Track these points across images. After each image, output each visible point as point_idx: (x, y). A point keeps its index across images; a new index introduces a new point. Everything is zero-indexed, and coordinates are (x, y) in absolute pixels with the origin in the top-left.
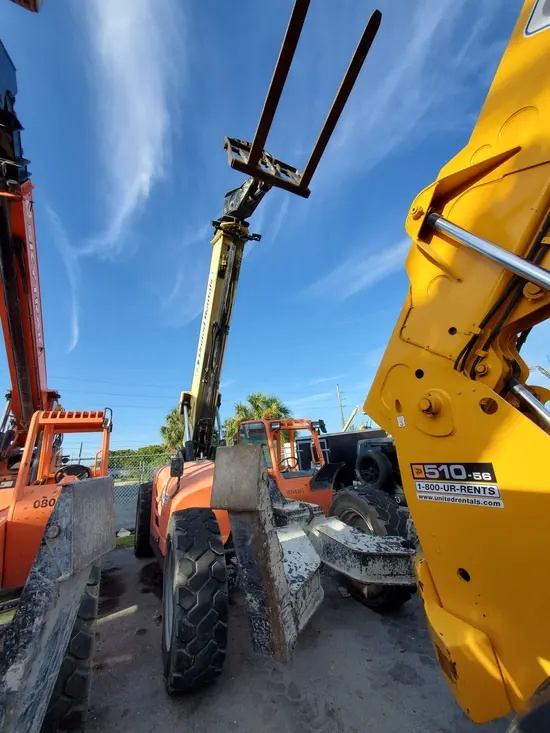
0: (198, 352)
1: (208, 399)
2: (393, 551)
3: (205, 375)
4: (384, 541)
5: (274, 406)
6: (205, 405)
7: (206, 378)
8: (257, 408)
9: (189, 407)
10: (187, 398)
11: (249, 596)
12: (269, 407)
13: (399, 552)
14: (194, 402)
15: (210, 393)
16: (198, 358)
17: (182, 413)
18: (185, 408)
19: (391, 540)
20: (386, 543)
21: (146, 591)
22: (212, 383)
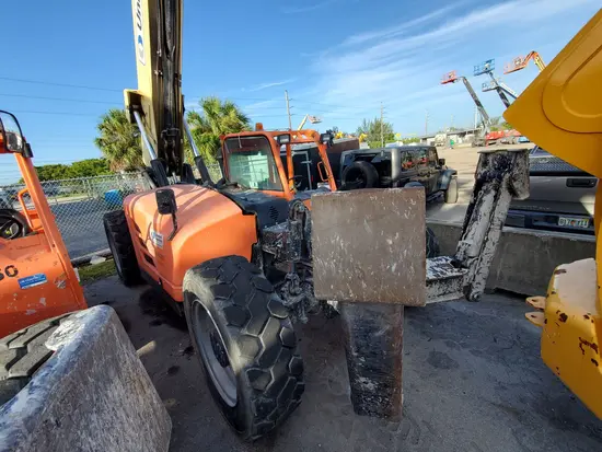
0: (136, 20)
1: (170, 103)
2: (449, 274)
3: (157, 62)
4: (435, 264)
5: (232, 114)
6: (166, 110)
7: (160, 68)
8: (212, 115)
9: (142, 114)
10: (136, 99)
11: (363, 379)
12: (226, 114)
13: (454, 274)
14: (148, 106)
15: (170, 91)
16: (137, 32)
17: (133, 121)
18: (136, 114)
19: (440, 262)
20: (438, 266)
21: (157, 323)
22: (171, 76)
